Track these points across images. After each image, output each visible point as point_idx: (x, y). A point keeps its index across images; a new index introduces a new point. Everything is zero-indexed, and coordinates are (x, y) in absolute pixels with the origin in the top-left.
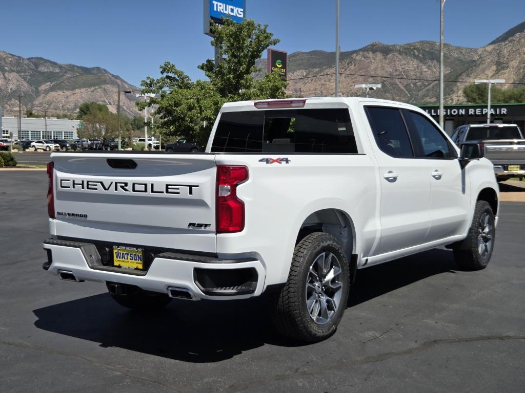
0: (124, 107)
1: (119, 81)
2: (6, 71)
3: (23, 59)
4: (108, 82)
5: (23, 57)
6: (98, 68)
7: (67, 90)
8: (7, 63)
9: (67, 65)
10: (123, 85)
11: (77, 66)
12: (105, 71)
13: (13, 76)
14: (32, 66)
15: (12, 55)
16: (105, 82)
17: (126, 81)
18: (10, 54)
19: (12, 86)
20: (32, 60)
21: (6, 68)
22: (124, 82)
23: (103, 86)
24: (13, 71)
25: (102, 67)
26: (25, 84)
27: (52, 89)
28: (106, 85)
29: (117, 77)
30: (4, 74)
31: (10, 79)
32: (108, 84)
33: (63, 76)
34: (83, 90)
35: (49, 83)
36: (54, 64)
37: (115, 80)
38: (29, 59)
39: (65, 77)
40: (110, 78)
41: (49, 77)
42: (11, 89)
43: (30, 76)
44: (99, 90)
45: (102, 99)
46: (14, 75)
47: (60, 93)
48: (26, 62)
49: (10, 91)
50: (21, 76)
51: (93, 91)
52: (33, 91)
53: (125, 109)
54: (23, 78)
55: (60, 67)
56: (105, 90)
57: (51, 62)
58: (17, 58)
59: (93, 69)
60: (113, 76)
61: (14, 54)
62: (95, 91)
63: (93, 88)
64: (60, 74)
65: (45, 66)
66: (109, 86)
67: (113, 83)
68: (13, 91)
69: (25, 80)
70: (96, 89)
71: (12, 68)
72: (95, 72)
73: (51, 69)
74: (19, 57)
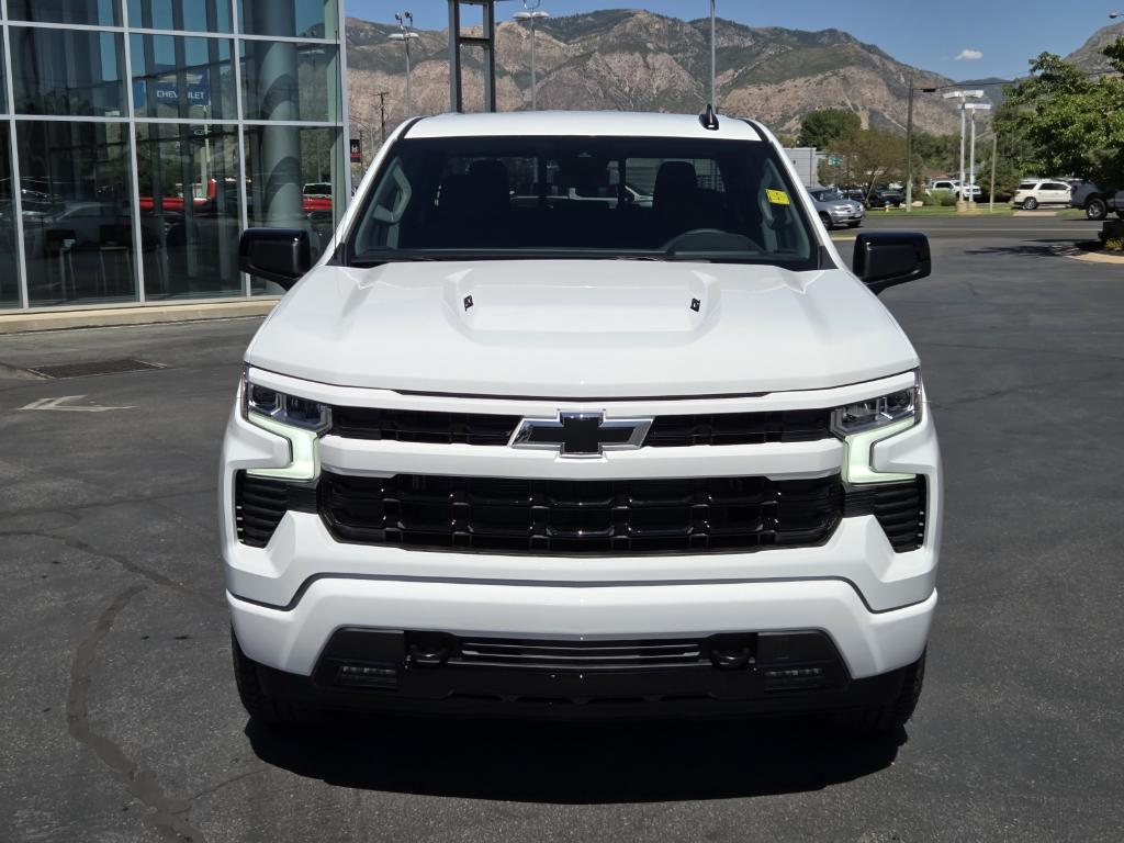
0: (885, 114)
1: (875, 58)
2: (648, 50)
3: (682, 24)
4: (852, 60)
5: (683, 20)
6: (832, 32)
7: (768, 82)
8: (650, 35)
9: (767, 30)
10: (884, 64)
11: (788, 31)
12: (847, 36)
13: (661, 60)
14: (700, 38)
15: (662, 17)
16: (846, 62)
17: (890, 55)
18: (658, 16)
19: (660, 82)
20: (699, 24)
21: (650, 45)
22: (887, 58)
23: (841, 70)
24: (661, 50)
25: (841, 29)
26: (685, 76)
27: (738, 83)
28: (848, 68)
29: (871, 49)
30: (644, 58)
31: (657, 66)
32: (852, 64)
33: (758, 54)
34: (800, 81)
35: (731, 72)
36: (743, 29)
37: (868, 56)
38: (693, 23)
39: (764, 56)
40: (857, 52)
41: (730, 58)
42: (658, 88)
43: (694, 58)
44: (833, 79)
45: (840, 99)
46: (664, 58)
47: (753, 90)
48: (688, 29)
49: (655, 92)
50: (676, 59)
51: (819, 83)
52: (699, 89)
53: (888, 117)
54: (682, 63)
55: (755, 35)
56: (845, 78)
57: (736, 26)
58: (670, 22)
59: (822, 33)
60: (863, 46)
61: (664, 15)
62: (825, 83)
63: (820, 76)
64: (754, 51)
65: (723, 35)
66: (853, 69)
67: (864, 63)
68: (662, 92)
69: (685, 66)
70: (826, 78)
71: (661, 45)
72: (825, 40)
73: (736, 41)
74: (674, 20)
